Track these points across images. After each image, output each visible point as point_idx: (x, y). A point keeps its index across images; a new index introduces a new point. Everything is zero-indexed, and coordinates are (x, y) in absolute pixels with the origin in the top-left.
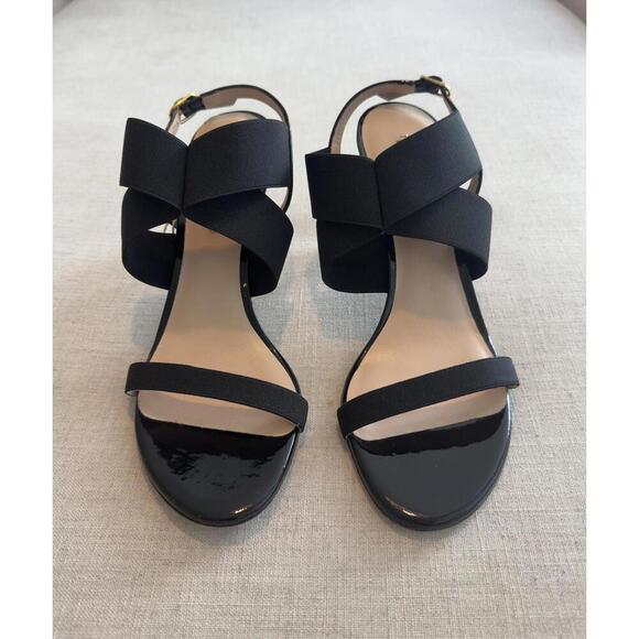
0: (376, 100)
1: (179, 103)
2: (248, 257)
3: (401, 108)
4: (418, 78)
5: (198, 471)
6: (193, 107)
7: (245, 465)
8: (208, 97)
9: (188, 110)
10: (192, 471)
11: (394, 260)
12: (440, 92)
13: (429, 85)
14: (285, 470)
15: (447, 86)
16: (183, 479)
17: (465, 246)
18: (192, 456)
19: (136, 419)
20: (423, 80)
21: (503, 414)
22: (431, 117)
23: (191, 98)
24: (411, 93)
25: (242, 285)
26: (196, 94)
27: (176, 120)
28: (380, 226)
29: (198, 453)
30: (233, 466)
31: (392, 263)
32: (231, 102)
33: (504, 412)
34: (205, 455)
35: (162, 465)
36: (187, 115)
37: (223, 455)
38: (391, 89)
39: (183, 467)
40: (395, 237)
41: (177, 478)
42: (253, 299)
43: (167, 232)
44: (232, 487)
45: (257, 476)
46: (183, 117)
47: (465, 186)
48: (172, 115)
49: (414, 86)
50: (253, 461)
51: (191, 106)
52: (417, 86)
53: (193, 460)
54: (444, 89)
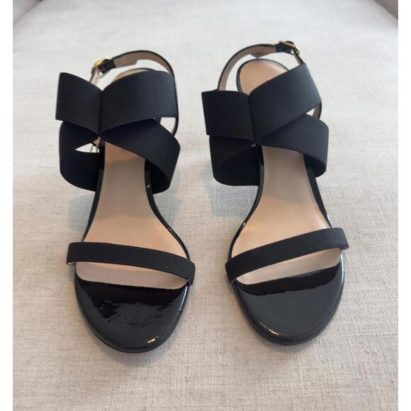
0: (249, 57)
1: (98, 64)
2: (149, 167)
3: (266, 63)
4: (277, 42)
5: (120, 315)
6: (107, 66)
7: (153, 310)
8: (117, 60)
9: (104, 69)
10: (115, 316)
11: (263, 164)
12: (292, 52)
13: (285, 47)
14: (181, 312)
15: (297, 48)
16: (109, 321)
17: (311, 153)
18: (115, 305)
19: (75, 280)
20: (281, 44)
21: (338, 267)
22: (285, 68)
23: (106, 60)
24: (273, 52)
25: (146, 186)
26: (109, 58)
27: (96, 75)
28: (252, 139)
29: (119, 302)
30: (144, 311)
31: (261, 167)
32: (134, 63)
33: (339, 266)
34: (125, 304)
35: (94, 312)
36: (104, 72)
37: (138, 304)
38: (259, 50)
39: (108, 312)
40: (263, 147)
41: (106, 320)
42: (155, 195)
43: (93, 152)
44: (143, 326)
45: (161, 316)
46: (101, 74)
47: (311, 113)
48: (93, 72)
49: (275, 48)
50: (158, 307)
51: (106, 66)
52: (277, 48)
53: (115, 308)
54: (295, 49)
